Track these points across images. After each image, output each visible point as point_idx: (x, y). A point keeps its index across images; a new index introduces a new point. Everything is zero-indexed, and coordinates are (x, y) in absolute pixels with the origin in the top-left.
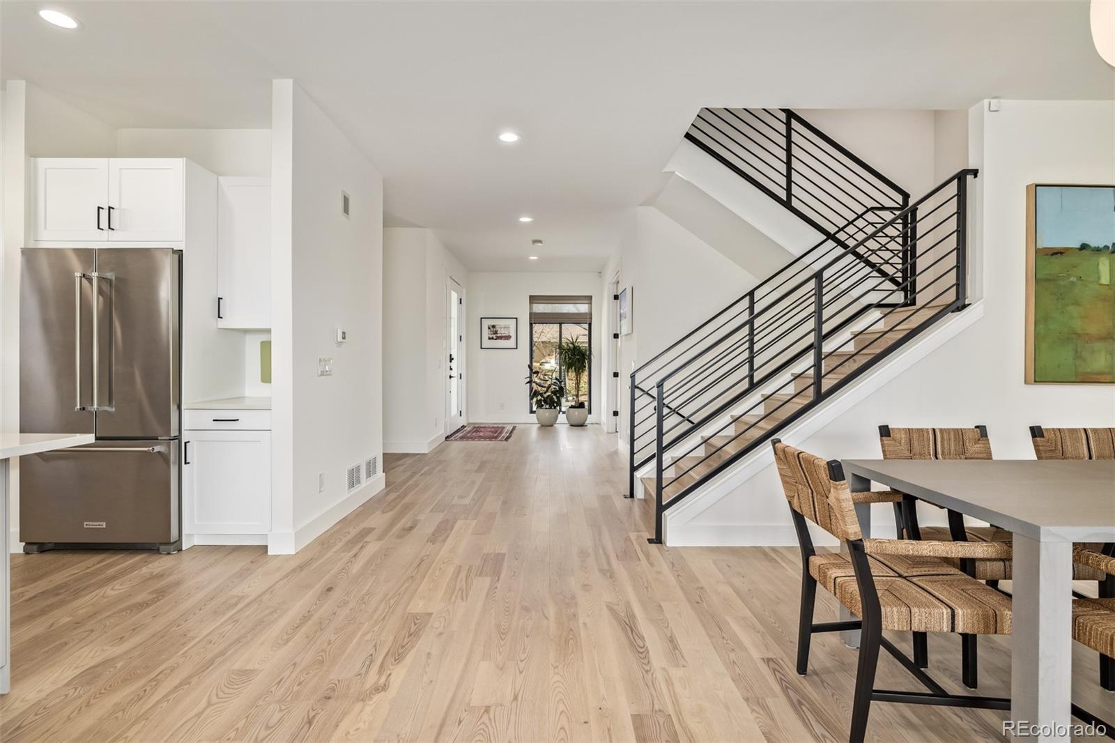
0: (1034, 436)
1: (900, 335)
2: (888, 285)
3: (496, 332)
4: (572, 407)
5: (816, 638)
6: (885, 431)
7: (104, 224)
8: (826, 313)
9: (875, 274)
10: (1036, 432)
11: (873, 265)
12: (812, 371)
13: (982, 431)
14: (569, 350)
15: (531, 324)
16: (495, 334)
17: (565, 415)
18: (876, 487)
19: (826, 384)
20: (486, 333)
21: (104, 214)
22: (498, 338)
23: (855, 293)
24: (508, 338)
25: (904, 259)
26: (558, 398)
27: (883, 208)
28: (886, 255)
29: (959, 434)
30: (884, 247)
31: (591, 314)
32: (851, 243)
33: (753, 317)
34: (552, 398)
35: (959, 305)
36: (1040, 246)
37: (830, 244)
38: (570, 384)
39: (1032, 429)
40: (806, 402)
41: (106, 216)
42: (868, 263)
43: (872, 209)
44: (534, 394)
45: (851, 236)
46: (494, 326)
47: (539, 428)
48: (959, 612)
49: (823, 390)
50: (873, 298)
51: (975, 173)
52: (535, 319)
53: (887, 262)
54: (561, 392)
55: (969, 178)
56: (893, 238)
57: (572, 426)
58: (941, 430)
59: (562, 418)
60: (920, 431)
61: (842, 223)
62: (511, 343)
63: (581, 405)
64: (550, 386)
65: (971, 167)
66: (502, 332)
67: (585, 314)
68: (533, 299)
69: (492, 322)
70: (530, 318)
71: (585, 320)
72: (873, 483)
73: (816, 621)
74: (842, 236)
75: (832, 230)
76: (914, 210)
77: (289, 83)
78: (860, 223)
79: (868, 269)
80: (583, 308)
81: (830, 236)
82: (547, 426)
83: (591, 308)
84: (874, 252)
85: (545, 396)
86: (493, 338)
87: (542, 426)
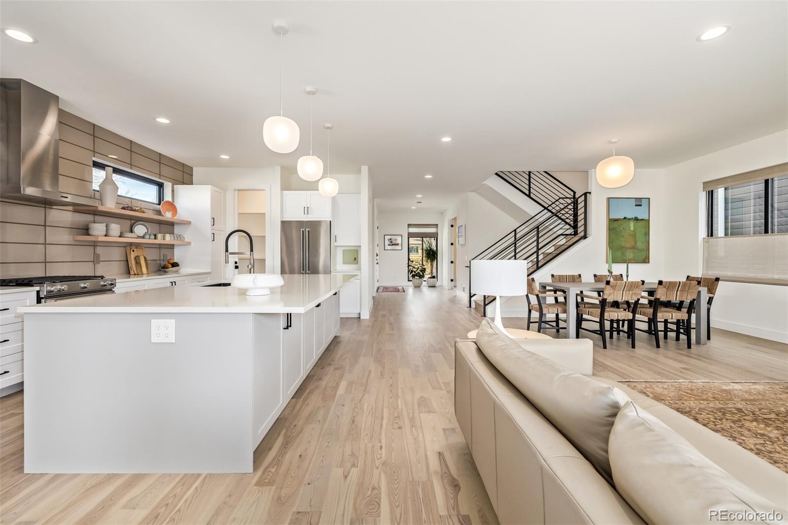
0: (594, 277)
1: (566, 247)
2: (567, 227)
3: (391, 242)
4: (429, 278)
5: (531, 324)
6: (553, 276)
7: (306, 212)
8: (540, 240)
9: (563, 223)
10: (595, 276)
11: (562, 219)
12: (535, 260)
13: (580, 276)
14: (428, 250)
15: (408, 238)
16: (392, 244)
17: (426, 282)
18: (548, 288)
19: (540, 264)
20: (387, 242)
21: (306, 209)
22: (392, 245)
23: (555, 230)
24: (398, 244)
25: (574, 217)
26: (423, 274)
27: (567, 198)
28: (567, 215)
29: (573, 276)
30: (567, 213)
31: (437, 233)
32: (554, 211)
33: (516, 241)
34: (420, 274)
35: (585, 237)
36: (610, 218)
37: (546, 211)
38: (428, 266)
39: (594, 275)
40: (533, 270)
41: (307, 210)
42: (560, 218)
43: (562, 198)
44: (411, 272)
45: (554, 208)
46: (391, 239)
47: (414, 288)
48: (559, 309)
49: (539, 266)
50: (560, 232)
51: (590, 193)
52: (411, 235)
53: (567, 218)
54: (424, 270)
55: (588, 195)
56: (570, 209)
57: (429, 287)
58: (569, 276)
59: (424, 283)
60: (562, 276)
61: (550, 203)
62: (399, 247)
63: (434, 277)
64: (418, 268)
65: (589, 191)
66: (394, 242)
67: (435, 233)
68: (409, 225)
69: (389, 237)
70: (408, 235)
71: (435, 236)
72: (547, 287)
73: (531, 321)
74: (550, 208)
75: (546, 206)
76: (577, 201)
77: (367, 167)
78: (557, 203)
79: (560, 221)
80: (433, 230)
81: (545, 208)
82: (417, 287)
83: (437, 230)
84: (563, 214)
85: (417, 272)
86: (390, 245)
87: (415, 287)
